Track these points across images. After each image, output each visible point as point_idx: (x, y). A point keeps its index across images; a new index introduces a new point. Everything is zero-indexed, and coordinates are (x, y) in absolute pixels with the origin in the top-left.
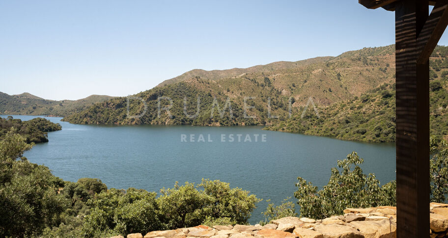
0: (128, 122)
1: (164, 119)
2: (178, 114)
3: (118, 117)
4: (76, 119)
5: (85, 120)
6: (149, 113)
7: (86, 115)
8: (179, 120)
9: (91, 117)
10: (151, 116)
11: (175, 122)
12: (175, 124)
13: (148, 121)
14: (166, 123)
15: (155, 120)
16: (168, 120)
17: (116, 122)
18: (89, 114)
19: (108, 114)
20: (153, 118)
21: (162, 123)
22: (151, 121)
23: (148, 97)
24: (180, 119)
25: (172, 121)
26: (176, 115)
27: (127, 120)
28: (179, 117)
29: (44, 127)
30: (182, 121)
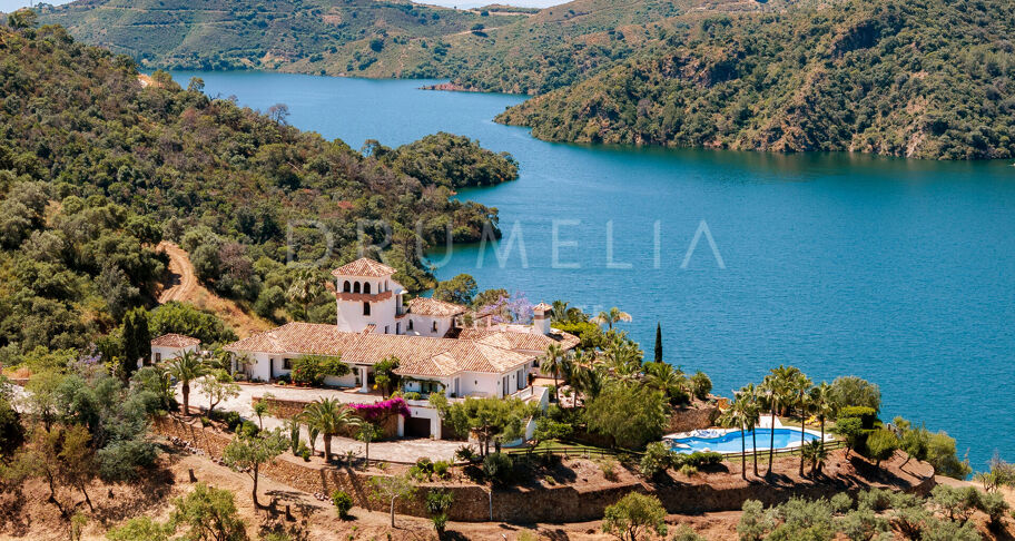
0: (759, 143)
1: (900, 133)
2: (962, 114)
3: (719, 119)
4: (557, 122)
5: (592, 127)
6: (842, 104)
7: (595, 109)
8: (964, 140)
9: (613, 115)
10: (850, 118)
11: (944, 148)
12: (946, 156)
13: (835, 140)
14: (910, 151)
15: (865, 136)
16: (917, 140)
17: (710, 137)
18: (609, 103)
19: (680, 104)
20: (856, 126)
21: (893, 149)
22: (849, 137)
23: (839, 37)
24: (969, 136)
25: (934, 144)
26: (950, 116)
27: (751, 133)
28: (963, 124)
29: (466, 168)
30: (977, 143)
